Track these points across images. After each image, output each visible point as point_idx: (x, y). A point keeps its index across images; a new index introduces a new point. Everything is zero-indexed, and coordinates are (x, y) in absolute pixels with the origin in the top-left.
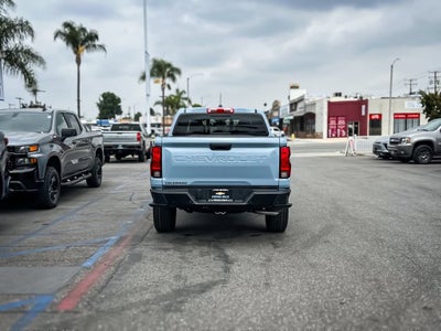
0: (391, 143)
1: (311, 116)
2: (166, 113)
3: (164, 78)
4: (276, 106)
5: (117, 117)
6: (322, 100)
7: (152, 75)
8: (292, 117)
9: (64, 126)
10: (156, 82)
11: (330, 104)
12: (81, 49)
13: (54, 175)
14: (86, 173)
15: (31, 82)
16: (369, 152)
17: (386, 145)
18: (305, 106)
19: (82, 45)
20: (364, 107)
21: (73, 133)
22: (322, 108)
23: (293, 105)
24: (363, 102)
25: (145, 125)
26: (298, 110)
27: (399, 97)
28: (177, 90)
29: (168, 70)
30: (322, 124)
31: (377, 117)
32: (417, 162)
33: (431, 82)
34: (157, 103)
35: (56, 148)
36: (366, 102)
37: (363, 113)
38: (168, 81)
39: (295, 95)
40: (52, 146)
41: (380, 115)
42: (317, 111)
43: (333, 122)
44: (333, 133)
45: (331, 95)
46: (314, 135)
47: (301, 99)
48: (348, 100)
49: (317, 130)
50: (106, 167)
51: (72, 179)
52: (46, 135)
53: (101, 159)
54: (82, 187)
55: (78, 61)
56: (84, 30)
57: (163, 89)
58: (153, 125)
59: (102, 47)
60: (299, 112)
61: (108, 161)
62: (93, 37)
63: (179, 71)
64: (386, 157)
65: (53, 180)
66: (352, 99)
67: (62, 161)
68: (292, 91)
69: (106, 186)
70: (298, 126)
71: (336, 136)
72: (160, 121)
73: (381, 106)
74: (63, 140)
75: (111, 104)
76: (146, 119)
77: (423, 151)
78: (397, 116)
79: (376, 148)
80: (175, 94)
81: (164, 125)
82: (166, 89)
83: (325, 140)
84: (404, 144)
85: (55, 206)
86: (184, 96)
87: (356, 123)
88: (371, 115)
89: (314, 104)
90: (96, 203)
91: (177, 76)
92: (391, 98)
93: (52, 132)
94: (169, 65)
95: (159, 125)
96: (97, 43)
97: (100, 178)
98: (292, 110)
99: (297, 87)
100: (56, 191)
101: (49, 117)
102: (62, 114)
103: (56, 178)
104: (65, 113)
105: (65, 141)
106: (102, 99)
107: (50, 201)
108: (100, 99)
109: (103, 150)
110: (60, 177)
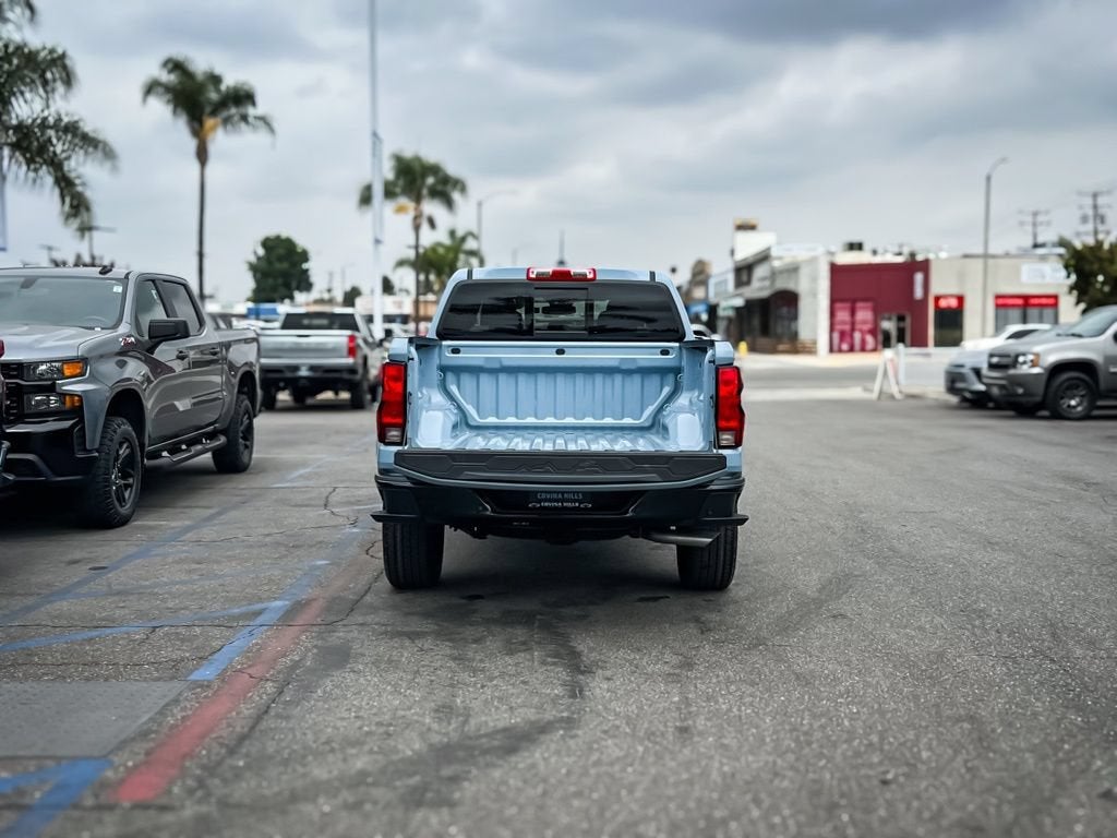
0: (992, 366)
1: (788, 300)
2: (424, 288)
3: (418, 199)
4: (700, 274)
5: (300, 297)
6: (813, 260)
7: (389, 193)
8: (739, 302)
9: (159, 314)
10: (400, 210)
11: (837, 271)
12: (209, 122)
13: (126, 439)
14: (212, 436)
15: (76, 205)
16: (936, 389)
17: (977, 372)
18: (774, 275)
19: (214, 113)
20: (919, 277)
21: (179, 331)
22: (814, 279)
23: (744, 272)
24: (916, 266)
25: (370, 319)
26: (755, 284)
27: (1007, 255)
28: (452, 233)
29: (430, 180)
30: (815, 317)
31: (953, 303)
32: (1058, 415)
33: (1084, 219)
34: (401, 263)
35: (135, 370)
36: (925, 266)
37: (919, 293)
38: (431, 207)
39: (748, 246)
40: (122, 364)
41: (961, 299)
42: (802, 286)
43: (843, 315)
44: (843, 340)
45: (836, 246)
46: (795, 346)
47: (764, 257)
48: (878, 260)
49: (804, 334)
50: (263, 422)
51: (174, 450)
52: (108, 335)
53: (253, 400)
54: (201, 471)
55: (202, 155)
56: (216, 80)
57: (417, 228)
58: (388, 319)
59: (264, 120)
60: (759, 288)
61: (270, 405)
62: (242, 98)
63: (460, 185)
64: (978, 402)
65: (123, 451)
66: (890, 258)
67: (149, 404)
68: (742, 236)
69: (263, 469)
70: (756, 322)
71: (852, 349)
72: (408, 309)
73: (962, 277)
74: (151, 350)
75: (285, 265)
76: (373, 304)
77: (1071, 388)
78: (1003, 303)
79: (954, 380)
80: (447, 241)
81: (418, 319)
82: (425, 227)
83: (823, 359)
84: (1025, 369)
85: (123, 521)
86: (471, 244)
87: (901, 319)
88: (937, 299)
89: (794, 270)
90: (234, 514)
91: (456, 196)
92: (986, 256)
93: (124, 328)
94: (434, 170)
95: (405, 319)
96: (251, 111)
97: (249, 448)
98: (739, 283)
99: (752, 228)
100: (131, 480)
101: (118, 289)
102: (153, 281)
103: (131, 446)
104: (159, 279)
105: (157, 350)
106: (261, 252)
107: (114, 507)
108: (255, 253)
109: (257, 375)
110: (142, 446)
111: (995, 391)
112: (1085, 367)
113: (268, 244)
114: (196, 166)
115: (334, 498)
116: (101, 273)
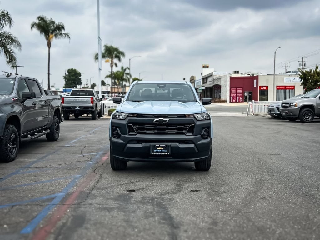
1: (218, 87)
2: (114, 84)
3: (112, 58)
4: (192, 80)
5: (78, 86)
6: (225, 76)
7: (103, 56)
8: (204, 88)
9: (27, 90)
10: (107, 61)
11: (231, 79)
12: (51, 36)
13: (13, 132)
14: (46, 129)
16: (265, 113)
18: (214, 80)
19: (52, 33)
20: (255, 81)
21: (33, 96)
22: (226, 81)
23: (205, 79)
24: (254, 78)
25: (98, 93)
26: (208, 83)
27: (280, 75)
28: (122, 68)
29: (115, 53)
30: (226, 92)
31: (265, 88)
32: (302, 121)
33: (300, 65)
34: (107, 77)
35: (17, 109)
36: (257, 78)
37: (255, 86)
38: (116, 60)
39: (206, 72)
40: (13, 107)
41: (267, 87)
42: (222, 83)
43: (233, 92)
44: (234, 99)
45: (231, 73)
46: (220, 101)
47: (211, 75)
48: (243, 76)
49: (223, 97)
50: (64, 124)
51: (32, 134)
52: (8, 97)
53: (59, 117)
54: (43, 141)
55: (49, 45)
56: (53, 22)
57: (112, 66)
58: (103, 92)
59: (67, 35)
60: (209, 84)
61: (67, 118)
62: (60, 28)
63: (123, 54)
65: (13, 136)
66: (246, 75)
67: (22, 119)
68: (204, 69)
69: (62, 140)
70: (209, 94)
71: (236, 102)
72: (109, 90)
73: (267, 81)
74: (23, 102)
75: (74, 77)
76: (99, 88)
77: (307, 113)
78: (279, 88)
79: (271, 110)
80: (120, 70)
81: (112, 93)
82: (114, 66)
83: (228, 104)
84: (293, 108)
85: (13, 159)
86: (127, 71)
87: (250, 93)
88: (260, 87)
89: (220, 79)
90: (50, 156)
91: (122, 57)
92: (274, 75)
93: (13, 95)
94: (116, 50)
95: (108, 93)
96: (63, 32)
97: (58, 133)
98: (204, 83)
99: (208, 67)
100: (15, 146)
101: (12, 82)
102: (25, 79)
103: (15, 134)
104: (27, 79)
105: (25, 102)
106: (67, 73)
107: (9, 155)
108: (66, 74)
109: (61, 110)
110: (19, 134)
111: (284, 114)
112: (310, 107)
113: (69, 71)
114: (47, 48)
115: (85, 150)
116: (7, 77)
